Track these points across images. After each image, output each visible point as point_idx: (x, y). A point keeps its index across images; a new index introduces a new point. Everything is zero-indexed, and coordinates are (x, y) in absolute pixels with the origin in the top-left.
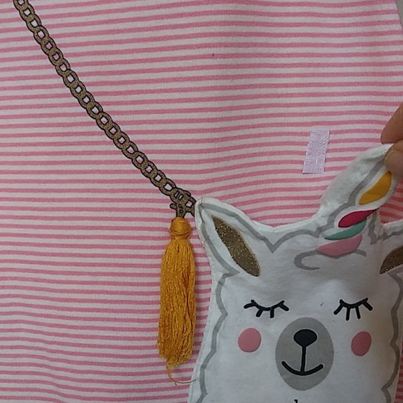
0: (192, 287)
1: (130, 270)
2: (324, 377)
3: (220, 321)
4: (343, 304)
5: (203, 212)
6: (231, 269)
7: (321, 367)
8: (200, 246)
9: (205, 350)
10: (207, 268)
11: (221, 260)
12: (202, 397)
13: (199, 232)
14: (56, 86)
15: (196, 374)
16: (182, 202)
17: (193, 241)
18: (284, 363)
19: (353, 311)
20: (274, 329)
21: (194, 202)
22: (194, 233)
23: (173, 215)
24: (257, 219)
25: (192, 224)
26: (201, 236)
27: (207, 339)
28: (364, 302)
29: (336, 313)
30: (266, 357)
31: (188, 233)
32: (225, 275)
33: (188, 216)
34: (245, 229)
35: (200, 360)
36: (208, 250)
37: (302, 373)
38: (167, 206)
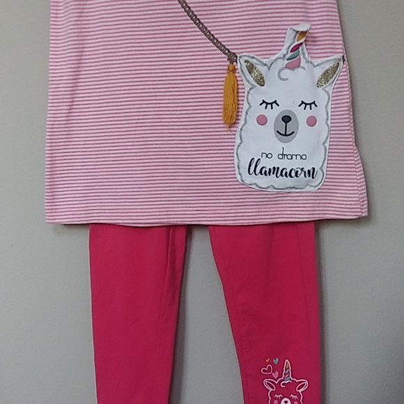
0: (236, 92)
1: (211, 88)
2: (294, 137)
3: (248, 109)
4: (303, 102)
5: (241, 60)
6: (252, 85)
7: (293, 132)
8: (239, 77)
9: (242, 122)
10: (243, 87)
11: (248, 82)
12: (241, 143)
13: (239, 70)
14: (181, 12)
15: (239, 130)
16: (232, 58)
17: (237, 75)
18: (278, 131)
19: (308, 106)
20: (273, 114)
21: (237, 57)
22: (237, 71)
23: (228, 63)
24: (257, 55)
25: (236, 67)
26: (240, 72)
27: (242, 118)
28: (314, 103)
29: (299, 106)
30: (269, 129)
31: (234, 70)
32: (251, 89)
33: (235, 63)
34: (258, 62)
35: (240, 126)
36: (244, 78)
37: (285, 135)
38: (226, 60)
